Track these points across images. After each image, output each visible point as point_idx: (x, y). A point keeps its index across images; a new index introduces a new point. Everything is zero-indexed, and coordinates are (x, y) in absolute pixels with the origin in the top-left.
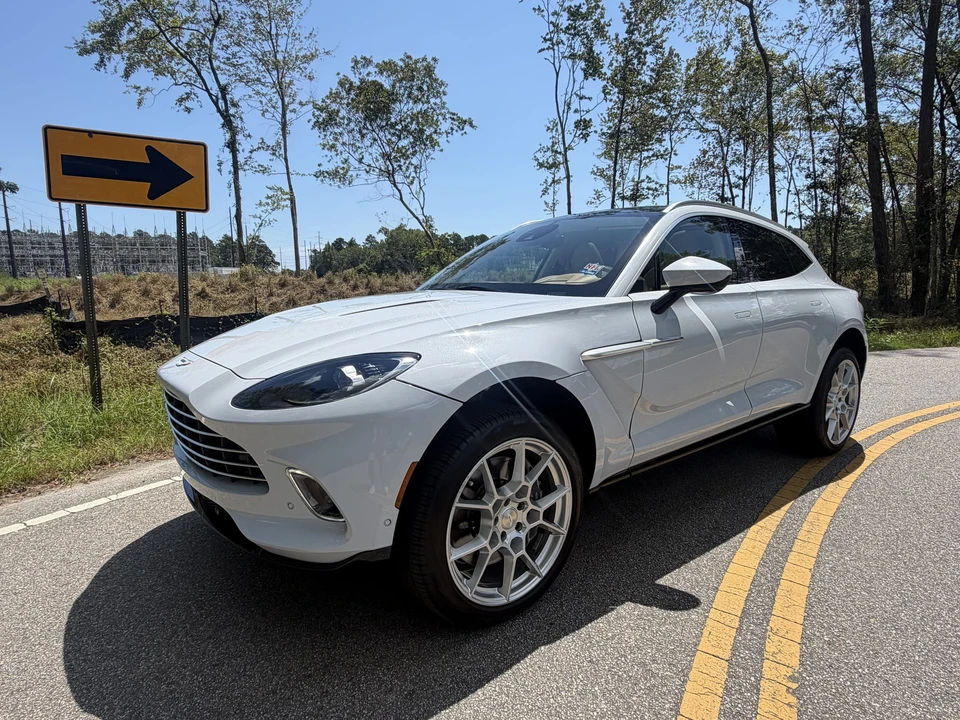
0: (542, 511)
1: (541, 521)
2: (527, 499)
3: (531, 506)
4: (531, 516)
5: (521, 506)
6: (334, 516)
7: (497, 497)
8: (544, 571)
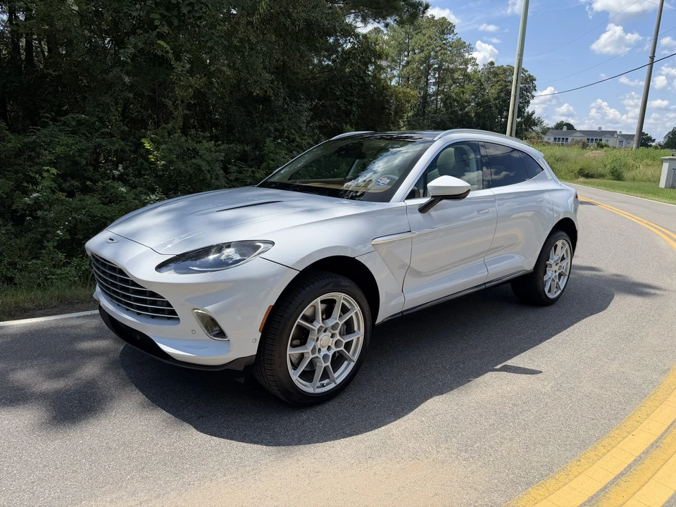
0: (344, 342)
1: (342, 348)
2: (337, 332)
3: (338, 337)
4: (337, 344)
5: (333, 336)
6: (221, 337)
7: (321, 324)
8: (338, 381)
